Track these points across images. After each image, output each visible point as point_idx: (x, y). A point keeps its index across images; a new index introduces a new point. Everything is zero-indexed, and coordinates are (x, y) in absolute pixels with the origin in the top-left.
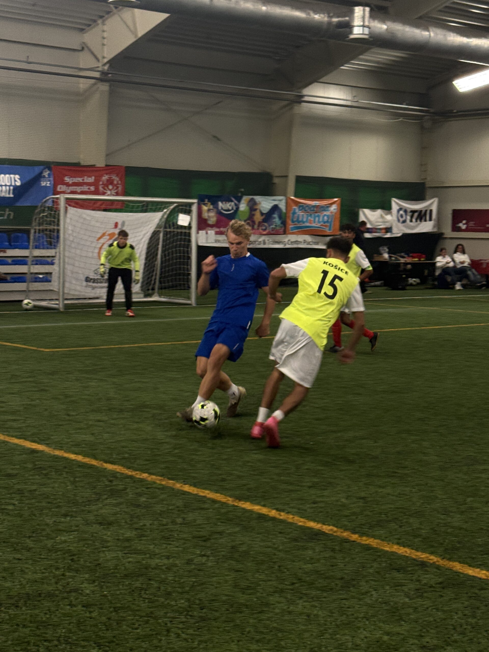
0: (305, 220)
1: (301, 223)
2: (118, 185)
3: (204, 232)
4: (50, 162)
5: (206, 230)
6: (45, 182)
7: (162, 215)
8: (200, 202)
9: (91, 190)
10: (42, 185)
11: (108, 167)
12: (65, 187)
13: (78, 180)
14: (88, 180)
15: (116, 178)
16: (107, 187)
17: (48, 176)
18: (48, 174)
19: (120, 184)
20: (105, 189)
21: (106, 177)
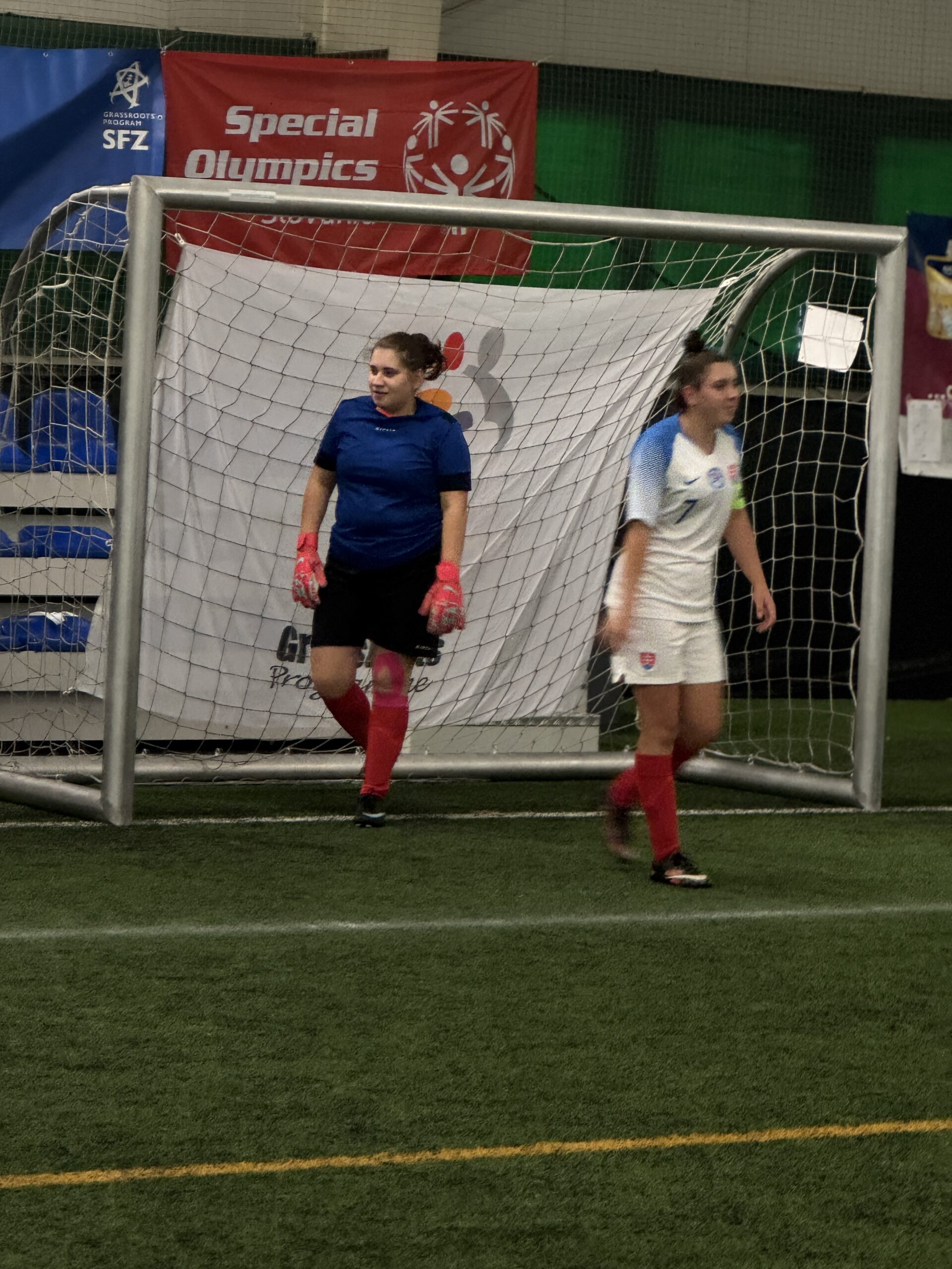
2: (500, 158)
3: (934, 406)
4: (155, 31)
5: (946, 398)
6: (121, 132)
7: (710, 305)
8: (917, 257)
9: (355, 178)
10: (106, 146)
11: (450, 65)
12: (226, 160)
13: (292, 125)
14: (343, 128)
15: (492, 120)
16: (439, 166)
17: (138, 101)
18: (142, 89)
19: (508, 154)
20: (433, 177)
21: (439, 115)
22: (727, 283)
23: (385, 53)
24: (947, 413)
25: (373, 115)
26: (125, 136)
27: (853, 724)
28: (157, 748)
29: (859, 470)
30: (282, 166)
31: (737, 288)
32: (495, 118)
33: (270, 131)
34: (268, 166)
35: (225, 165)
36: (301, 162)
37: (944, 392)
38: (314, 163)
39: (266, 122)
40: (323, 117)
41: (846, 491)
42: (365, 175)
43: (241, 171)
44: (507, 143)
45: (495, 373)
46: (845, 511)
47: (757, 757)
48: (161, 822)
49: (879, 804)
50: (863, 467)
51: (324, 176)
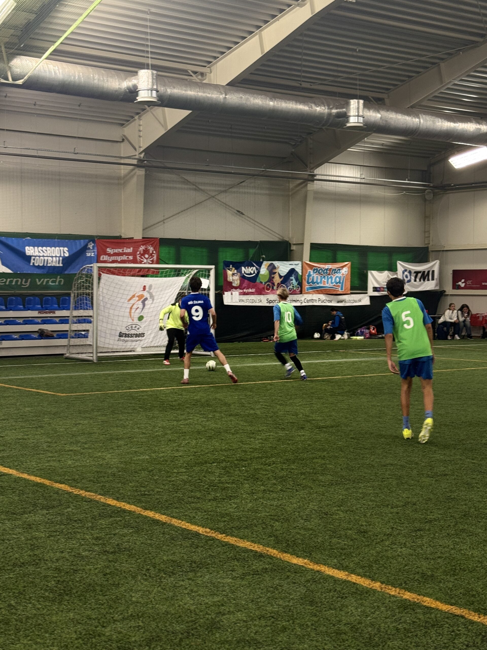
0: (319, 281)
1: (316, 284)
2: (153, 255)
3: (229, 293)
4: (94, 236)
6: (90, 253)
7: (185, 279)
8: (225, 268)
9: (129, 260)
10: (88, 256)
11: (144, 239)
12: (107, 258)
13: (118, 250)
14: (127, 250)
16: (143, 256)
17: (92, 248)
19: (155, 254)
20: (142, 258)
21: (143, 248)
22: (187, 275)
23: (133, 238)
24: (232, 294)
25: (132, 248)
28: (101, 352)
32: (152, 248)
33: (114, 252)
34: (114, 258)
36: (120, 257)
37: (231, 291)
39: (114, 250)
44: (154, 252)
45: (151, 291)
48: (102, 361)
51: (124, 259)
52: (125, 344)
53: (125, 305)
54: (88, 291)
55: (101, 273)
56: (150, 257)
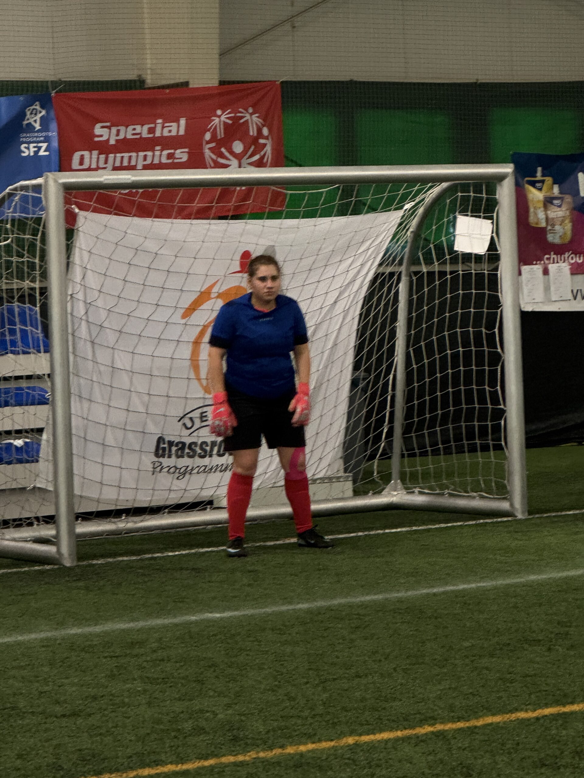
2: (262, 141)
3: (537, 269)
4: (47, 82)
5: (544, 263)
6: (32, 145)
7: (398, 221)
8: (520, 180)
9: (176, 161)
10: (23, 155)
11: (226, 87)
12: (96, 157)
13: (134, 132)
14: (166, 130)
15: (255, 118)
16: (226, 148)
17: (40, 126)
18: (42, 118)
19: (267, 138)
20: (222, 156)
21: (223, 118)
22: (407, 206)
23: (187, 84)
24: (546, 272)
25: (183, 122)
26: (35, 147)
27: (506, 467)
28: (87, 517)
29: (497, 313)
30: (130, 157)
31: (414, 209)
32: (258, 117)
33: (121, 137)
34: (122, 157)
35: (96, 160)
36: (141, 154)
37: (543, 260)
38: (149, 154)
39: (118, 131)
40: (152, 125)
41: (490, 326)
42: (181, 158)
43: (106, 162)
44: (265, 131)
46: (491, 338)
47: (449, 491)
48: (95, 562)
49: (527, 514)
50: (499, 311)
51: (156, 161)
52: (181, 484)
53: (173, 333)
54: (27, 284)
55: (77, 210)
56: (253, 148)
